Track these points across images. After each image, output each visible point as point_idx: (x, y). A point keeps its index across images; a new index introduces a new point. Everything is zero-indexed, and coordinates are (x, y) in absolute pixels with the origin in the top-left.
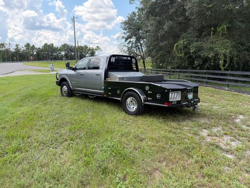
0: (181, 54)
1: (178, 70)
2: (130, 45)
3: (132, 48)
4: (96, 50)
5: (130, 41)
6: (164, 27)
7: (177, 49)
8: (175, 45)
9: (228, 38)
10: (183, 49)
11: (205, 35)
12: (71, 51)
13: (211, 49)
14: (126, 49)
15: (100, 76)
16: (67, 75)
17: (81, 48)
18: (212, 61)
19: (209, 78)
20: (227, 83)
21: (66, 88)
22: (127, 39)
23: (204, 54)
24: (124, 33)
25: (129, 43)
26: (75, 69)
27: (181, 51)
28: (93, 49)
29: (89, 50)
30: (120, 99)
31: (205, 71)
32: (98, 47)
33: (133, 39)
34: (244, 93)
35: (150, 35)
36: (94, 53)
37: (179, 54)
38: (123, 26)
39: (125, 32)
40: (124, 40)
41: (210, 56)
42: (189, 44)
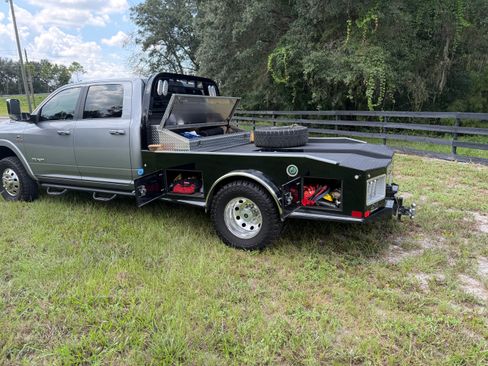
0: (284, 77)
1: (271, 112)
2: (155, 59)
3: (158, 65)
4: (72, 70)
5: (154, 51)
6: (244, 15)
7: (273, 67)
8: (270, 58)
9: (376, 44)
10: (288, 67)
11: (329, 37)
12: (11, 74)
13: (347, 66)
14: (147, 68)
15: (126, 138)
16: (12, 137)
17: (35, 67)
18: (350, 91)
19: (341, 128)
20: (383, 136)
21: (15, 176)
22: (146, 46)
23: (332, 76)
24: (140, 32)
25: (151, 55)
26: (37, 119)
27: (283, 72)
28: (64, 69)
29: (56, 70)
30: (203, 204)
31: (333, 113)
32: (75, 64)
33: (161, 47)
34: (421, 153)
35: (212, 35)
36: (69, 78)
37: (278, 77)
38: (135, 16)
39: (142, 29)
40: (140, 47)
41: (347, 81)
42: (299, 56)
